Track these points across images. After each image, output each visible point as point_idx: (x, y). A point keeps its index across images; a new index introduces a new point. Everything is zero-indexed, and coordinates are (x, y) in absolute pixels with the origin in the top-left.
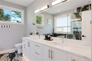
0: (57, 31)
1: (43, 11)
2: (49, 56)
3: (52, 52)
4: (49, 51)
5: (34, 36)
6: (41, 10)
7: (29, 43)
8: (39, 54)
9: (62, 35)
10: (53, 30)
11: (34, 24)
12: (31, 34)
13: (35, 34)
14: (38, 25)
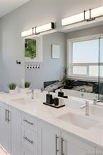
0: (74, 73)
1: (41, 34)
2: (57, 151)
3: (62, 140)
4: (57, 137)
5: (19, 92)
6: (37, 32)
7: (8, 111)
8: (32, 142)
9: (87, 83)
10: (66, 71)
11: (20, 63)
12: (12, 87)
13: (20, 87)
14: (29, 60)
